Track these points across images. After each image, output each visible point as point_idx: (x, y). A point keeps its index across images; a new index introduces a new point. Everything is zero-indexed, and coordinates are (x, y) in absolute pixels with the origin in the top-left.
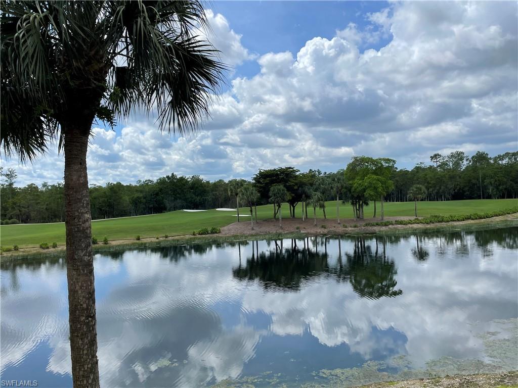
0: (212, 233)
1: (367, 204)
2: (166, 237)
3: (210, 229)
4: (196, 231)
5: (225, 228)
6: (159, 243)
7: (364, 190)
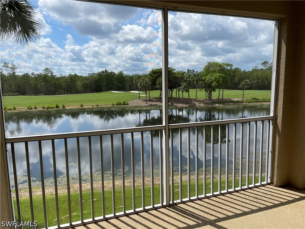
0: (124, 104)
1: (214, 91)
2: (98, 106)
3: (122, 103)
4: (114, 103)
5: (131, 102)
6: (93, 109)
7: (212, 82)
